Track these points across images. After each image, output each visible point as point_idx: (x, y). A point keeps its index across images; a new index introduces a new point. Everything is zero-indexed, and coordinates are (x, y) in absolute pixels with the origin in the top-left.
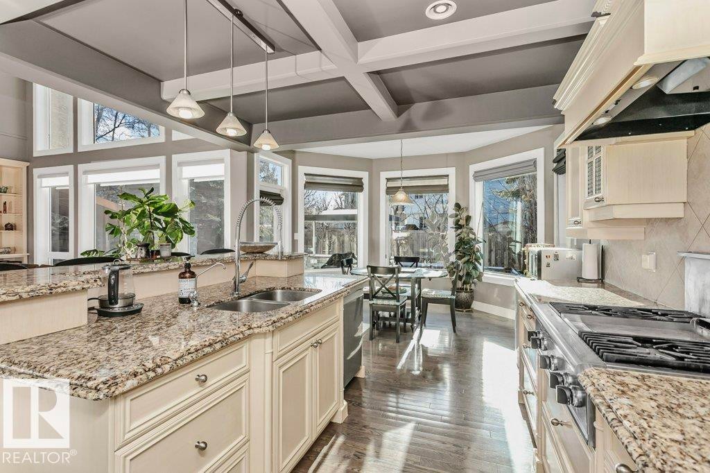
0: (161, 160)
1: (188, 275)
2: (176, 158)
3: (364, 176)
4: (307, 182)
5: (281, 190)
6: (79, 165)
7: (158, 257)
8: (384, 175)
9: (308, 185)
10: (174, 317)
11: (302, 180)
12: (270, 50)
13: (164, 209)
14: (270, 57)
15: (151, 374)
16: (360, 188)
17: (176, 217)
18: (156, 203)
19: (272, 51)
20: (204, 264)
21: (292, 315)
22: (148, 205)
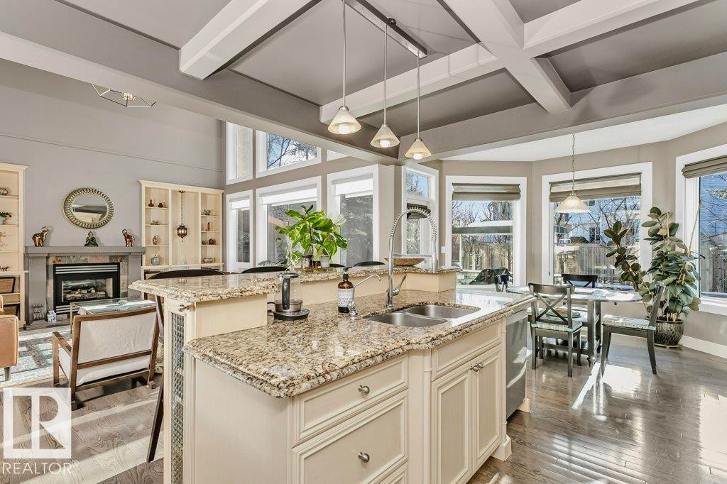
0: (318, 179)
1: (346, 285)
2: (330, 177)
3: (522, 181)
4: (455, 193)
5: (428, 202)
6: (257, 190)
7: (319, 267)
8: (546, 180)
9: (456, 195)
10: (336, 325)
11: (450, 189)
12: (421, 55)
13: (322, 224)
14: (423, 62)
15: (322, 380)
16: (516, 196)
17: (331, 231)
18: (314, 219)
19: (424, 55)
20: (358, 275)
21: (451, 333)
22: (309, 221)
